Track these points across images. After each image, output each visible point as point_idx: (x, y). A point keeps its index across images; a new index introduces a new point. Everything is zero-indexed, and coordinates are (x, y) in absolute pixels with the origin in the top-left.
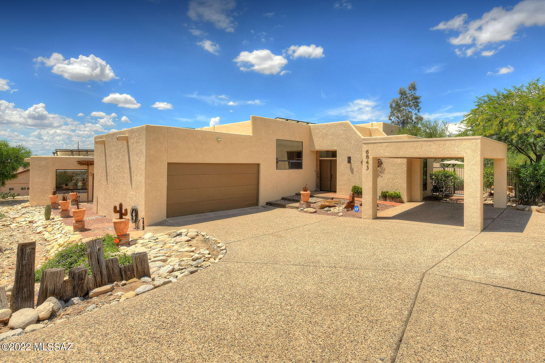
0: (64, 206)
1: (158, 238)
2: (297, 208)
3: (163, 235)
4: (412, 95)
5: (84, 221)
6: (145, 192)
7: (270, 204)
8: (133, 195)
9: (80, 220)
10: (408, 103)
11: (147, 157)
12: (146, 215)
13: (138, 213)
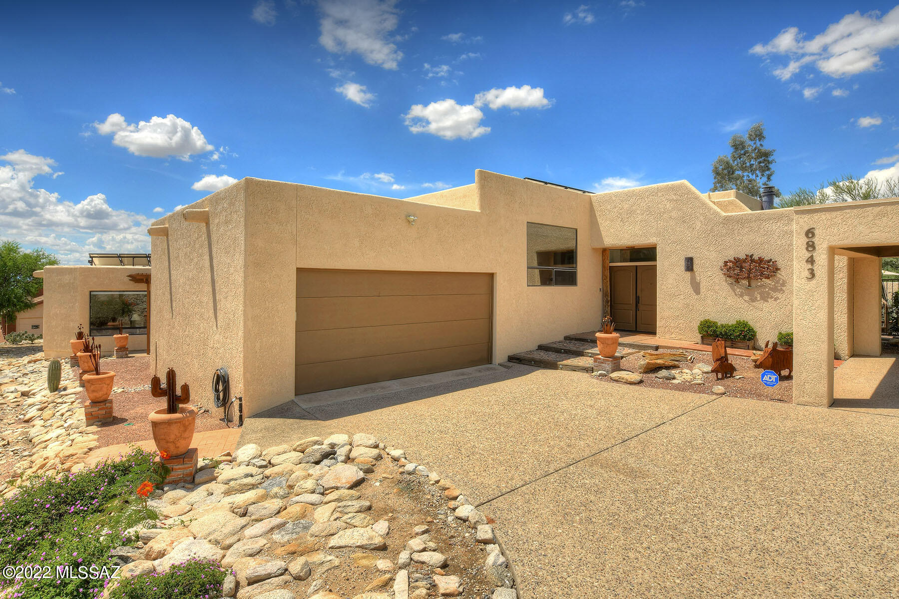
0: (86, 364)
1: (272, 461)
2: (588, 370)
3: (285, 452)
4: (755, 149)
5: (111, 402)
6: (245, 337)
7: (518, 359)
8: (219, 342)
9: (102, 399)
10: (748, 164)
11: (248, 253)
12: (246, 390)
13: (230, 384)
